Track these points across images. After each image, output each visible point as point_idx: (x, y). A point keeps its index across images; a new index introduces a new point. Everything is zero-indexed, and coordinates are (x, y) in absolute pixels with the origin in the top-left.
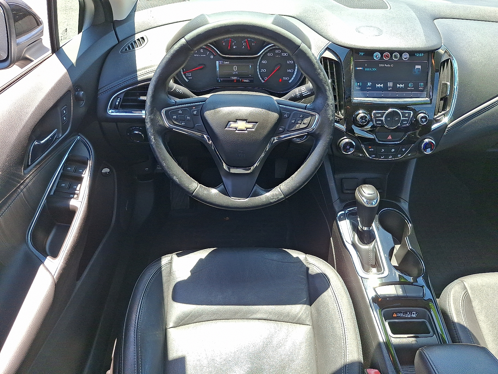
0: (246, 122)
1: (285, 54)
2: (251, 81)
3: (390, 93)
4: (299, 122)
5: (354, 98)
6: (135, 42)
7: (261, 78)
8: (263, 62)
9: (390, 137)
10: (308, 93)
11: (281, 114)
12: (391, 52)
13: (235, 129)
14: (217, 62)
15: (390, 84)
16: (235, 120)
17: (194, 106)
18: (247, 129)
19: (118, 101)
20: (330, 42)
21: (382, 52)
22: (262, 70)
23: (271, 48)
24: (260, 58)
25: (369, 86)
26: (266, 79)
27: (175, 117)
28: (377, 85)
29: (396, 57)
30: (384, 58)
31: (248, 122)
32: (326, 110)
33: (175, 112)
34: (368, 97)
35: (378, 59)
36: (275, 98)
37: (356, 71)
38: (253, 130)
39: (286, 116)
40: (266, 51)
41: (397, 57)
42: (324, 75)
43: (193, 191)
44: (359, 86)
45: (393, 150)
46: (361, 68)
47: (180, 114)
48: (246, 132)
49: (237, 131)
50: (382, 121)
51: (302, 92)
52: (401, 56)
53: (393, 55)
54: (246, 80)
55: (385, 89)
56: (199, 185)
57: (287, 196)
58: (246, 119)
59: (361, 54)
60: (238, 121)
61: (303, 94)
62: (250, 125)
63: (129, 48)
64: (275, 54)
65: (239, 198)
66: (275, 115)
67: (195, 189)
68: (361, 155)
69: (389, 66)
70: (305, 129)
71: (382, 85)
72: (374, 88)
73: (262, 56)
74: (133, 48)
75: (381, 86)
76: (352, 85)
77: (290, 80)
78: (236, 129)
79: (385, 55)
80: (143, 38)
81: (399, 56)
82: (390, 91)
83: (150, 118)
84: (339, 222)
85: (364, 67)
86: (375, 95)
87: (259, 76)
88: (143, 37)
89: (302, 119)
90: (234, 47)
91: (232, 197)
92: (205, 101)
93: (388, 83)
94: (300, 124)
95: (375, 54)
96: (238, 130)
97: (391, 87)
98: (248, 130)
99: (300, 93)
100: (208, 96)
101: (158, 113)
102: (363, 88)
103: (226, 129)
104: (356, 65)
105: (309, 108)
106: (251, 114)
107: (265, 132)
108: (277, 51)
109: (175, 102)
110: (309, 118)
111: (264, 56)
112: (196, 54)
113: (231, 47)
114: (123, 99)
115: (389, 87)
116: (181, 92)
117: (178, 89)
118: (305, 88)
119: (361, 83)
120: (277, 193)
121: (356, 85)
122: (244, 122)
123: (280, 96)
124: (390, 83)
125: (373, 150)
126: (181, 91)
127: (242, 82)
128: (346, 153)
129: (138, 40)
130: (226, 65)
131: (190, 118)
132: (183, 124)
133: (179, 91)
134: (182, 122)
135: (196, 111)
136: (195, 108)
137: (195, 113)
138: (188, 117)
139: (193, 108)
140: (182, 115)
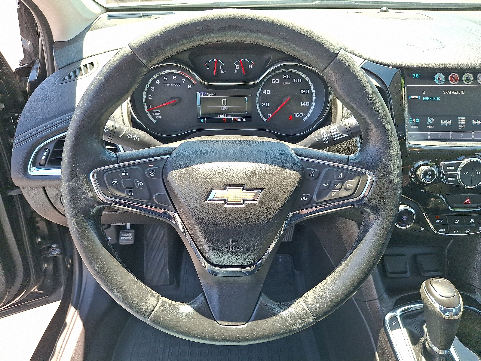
0: (243, 189)
1: (298, 81)
2: (248, 120)
3: (462, 135)
4: (337, 186)
5: (410, 142)
6: (80, 69)
7: (262, 116)
8: (265, 92)
9: (468, 201)
10: (342, 135)
11: (303, 173)
12: (461, 71)
13: (223, 202)
14: (198, 94)
15: (462, 120)
16: (223, 186)
17: (151, 162)
18: (244, 201)
19: (45, 153)
20: (366, 61)
21: (446, 71)
22: (265, 104)
23: (276, 72)
24: (261, 87)
25: (430, 124)
26: (269, 116)
27: (115, 182)
28: (442, 121)
29: (467, 79)
30: (451, 82)
31: (247, 189)
32: (386, 166)
33: (115, 174)
34: (429, 140)
35: (442, 83)
36: (291, 145)
37: (410, 101)
38: (256, 202)
39: (312, 175)
40: (269, 77)
41: (469, 79)
42: (381, 104)
43: (148, 314)
44: (416, 124)
45: (472, 221)
46: (417, 97)
47: (125, 177)
48: (243, 206)
49: (226, 206)
50: (455, 176)
51: (332, 134)
52: (475, 78)
53: (464, 76)
54: (240, 118)
55: (455, 127)
56: (161, 299)
57: (318, 317)
58: (242, 183)
59: (415, 76)
60: (227, 187)
61: (334, 137)
62: (250, 195)
63: (69, 76)
64: (282, 80)
65: (233, 324)
66: (295, 176)
67: (153, 310)
68: (422, 229)
69: (458, 93)
70: (348, 198)
71: (450, 122)
72: (438, 127)
73: (263, 83)
74: (76, 76)
75: (447, 123)
76: (406, 122)
77: (304, 117)
78: (226, 202)
79: (451, 77)
80: (92, 64)
81: (472, 77)
82: (462, 130)
83: (70, 186)
84: (389, 331)
85: (422, 96)
86: (440, 137)
87: (260, 112)
88: (92, 62)
89: (343, 181)
90: (222, 72)
91: (220, 322)
92: (170, 154)
93: (459, 118)
94: (340, 189)
95: (436, 76)
96: (228, 204)
97: (463, 124)
98: (246, 202)
99: (329, 135)
100: (176, 145)
101: (84, 177)
102: (422, 127)
103: (207, 202)
104: (410, 93)
105: (354, 161)
106: (251, 174)
107: (278, 204)
108: (285, 76)
109: (116, 156)
110: (355, 180)
111: (267, 84)
112: (166, 82)
113: (218, 71)
114: (53, 151)
115: (461, 124)
116: (135, 138)
117: (130, 134)
118: (337, 128)
119: (418, 119)
120: (302, 313)
121: (411, 122)
122: (239, 190)
123: (294, 140)
124: (462, 118)
125: (441, 221)
126: (136, 136)
127: (235, 121)
128: (400, 227)
129: (86, 66)
130: (212, 98)
131: (142, 184)
132: (130, 194)
133: (132, 136)
134: (128, 192)
135: (154, 171)
136: (152, 165)
137: (152, 174)
138: (139, 183)
139: (149, 166)
140: (129, 178)
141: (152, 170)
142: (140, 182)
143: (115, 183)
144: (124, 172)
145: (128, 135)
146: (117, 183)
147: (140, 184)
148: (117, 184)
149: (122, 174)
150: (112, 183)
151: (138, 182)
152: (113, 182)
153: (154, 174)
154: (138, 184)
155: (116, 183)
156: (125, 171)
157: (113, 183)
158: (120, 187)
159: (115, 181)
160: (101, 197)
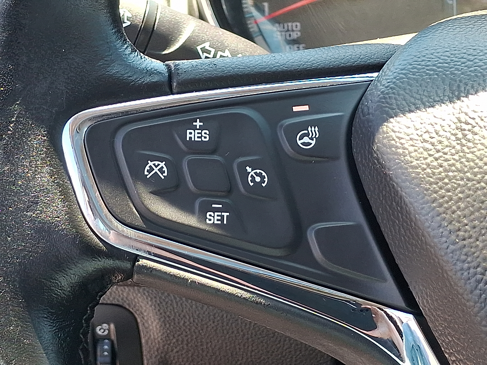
17: (302, 96)
27: (156, 167)
47: (196, 148)
109: (165, 70)
117: (207, 45)
126: (227, 53)
131: (266, 180)
132: (213, 218)
133: (212, 53)
134: (205, 209)
135: (314, 131)
136: (306, 108)
137: (306, 140)
138: (252, 173)
139: (296, 109)
140: (213, 152)
141: (305, 126)
142: (258, 171)
143: (156, 170)
144: (195, 128)
145: (199, 48)
146: (165, 169)
147: (258, 179)
148: (165, 174)
149: (188, 136)
150: (147, 168)
151: (249, 169)
152: (151, 163)
153: (313, 142)
154: (250, 179)
155: (161, 170)
156: (198, 124)
157: (151, 169)
158: (177, 187)
159: (157, 163)
160: (99, 227)
